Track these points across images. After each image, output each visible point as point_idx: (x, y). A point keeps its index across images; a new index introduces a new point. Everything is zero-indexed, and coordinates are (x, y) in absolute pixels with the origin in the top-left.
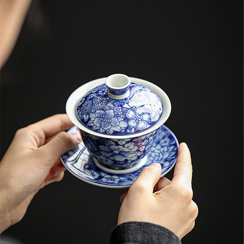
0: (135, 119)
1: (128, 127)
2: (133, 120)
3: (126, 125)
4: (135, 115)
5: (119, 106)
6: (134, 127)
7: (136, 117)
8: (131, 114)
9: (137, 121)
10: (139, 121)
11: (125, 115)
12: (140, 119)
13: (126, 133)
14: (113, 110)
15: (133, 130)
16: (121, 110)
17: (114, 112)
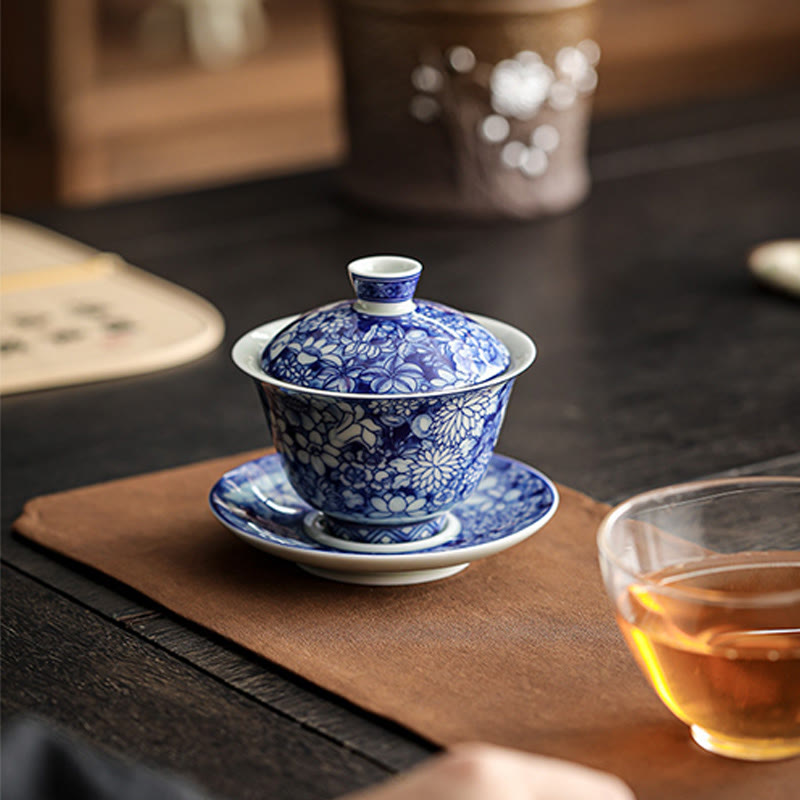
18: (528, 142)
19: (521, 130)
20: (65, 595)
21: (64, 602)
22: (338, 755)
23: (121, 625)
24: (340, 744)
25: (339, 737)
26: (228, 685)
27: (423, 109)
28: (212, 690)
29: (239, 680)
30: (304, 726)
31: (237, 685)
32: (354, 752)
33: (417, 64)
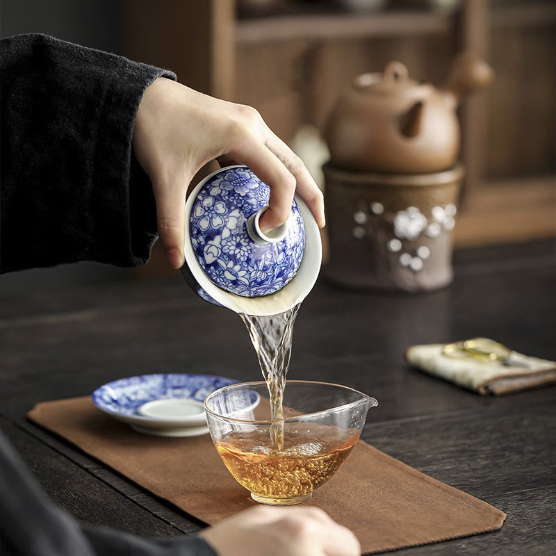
0: (211, 208)
1: (208, 194)
2: (211, 205)
3: (212, 193)
4: (216, 213)
5: (243, 206)
6: (203, 200)
7: (213, 212)
8: (221, 208)
9: (207, 209)
10: (206, 211)
11: (224, 201)
12: (206, 214)
13: (204, 188)
14: (243, 197)
15: (200, 198)
16: (235, 203)
17: (239, 194)
18: (414, 254)
19: (411, 246)
20: (65, 456)
21: (63, 459)
22: (165, 528)
23: (86, 470)
24: (169, 524)
25: (169, 521)
26: (126, 497)
27: (359, 233)
28: (118, 499)
29: (133, 495)
30: (155, 516)
31: (131, 497)
32: (173, 527)
33: (357, 210)
